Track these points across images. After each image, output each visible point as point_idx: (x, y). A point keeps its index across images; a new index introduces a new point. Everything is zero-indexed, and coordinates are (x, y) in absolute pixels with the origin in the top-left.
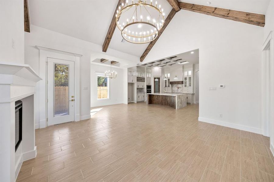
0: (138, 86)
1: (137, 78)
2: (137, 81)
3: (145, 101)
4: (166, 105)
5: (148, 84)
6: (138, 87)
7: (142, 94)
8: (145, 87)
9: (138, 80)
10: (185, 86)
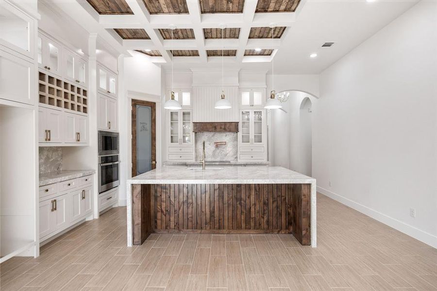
0: (48, 132)
1: (42, 76)
2: (42, 98)
3: (90, 218)
4: (239, 227)
5: (105, 128)
6: (48, 139)
7: (73, 183)
8: (93, 143)
9: (47, 94)
10: (246, 140)
